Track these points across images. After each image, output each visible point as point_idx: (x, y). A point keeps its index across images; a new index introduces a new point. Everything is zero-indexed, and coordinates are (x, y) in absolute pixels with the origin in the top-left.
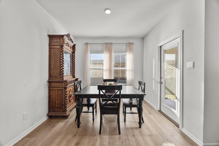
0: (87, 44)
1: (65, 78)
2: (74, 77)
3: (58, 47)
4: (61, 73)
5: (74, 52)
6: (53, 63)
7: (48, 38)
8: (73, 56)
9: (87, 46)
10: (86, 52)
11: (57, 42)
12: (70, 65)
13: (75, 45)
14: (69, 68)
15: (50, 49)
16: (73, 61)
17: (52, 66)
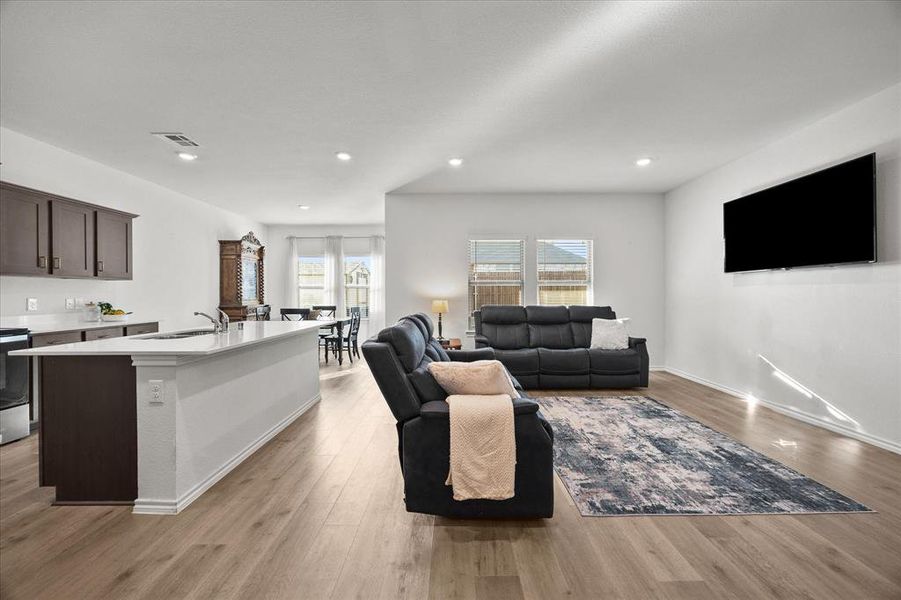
0: (291, 238)
1: (244, 304)
2: (261, 302)
3: (233, 257)
4: (239, 296)
5: (261, 260)
6: (226, 280)
7: (217, 247)
8: (260, 266)
9: (291, 244)
10: (289, 255)
11: (232, 249)
12: (254, 282)
13: (262, 248)
14: (254, 287)
15: (222, 260)
16: (260, 275)
17: (225, 285)
